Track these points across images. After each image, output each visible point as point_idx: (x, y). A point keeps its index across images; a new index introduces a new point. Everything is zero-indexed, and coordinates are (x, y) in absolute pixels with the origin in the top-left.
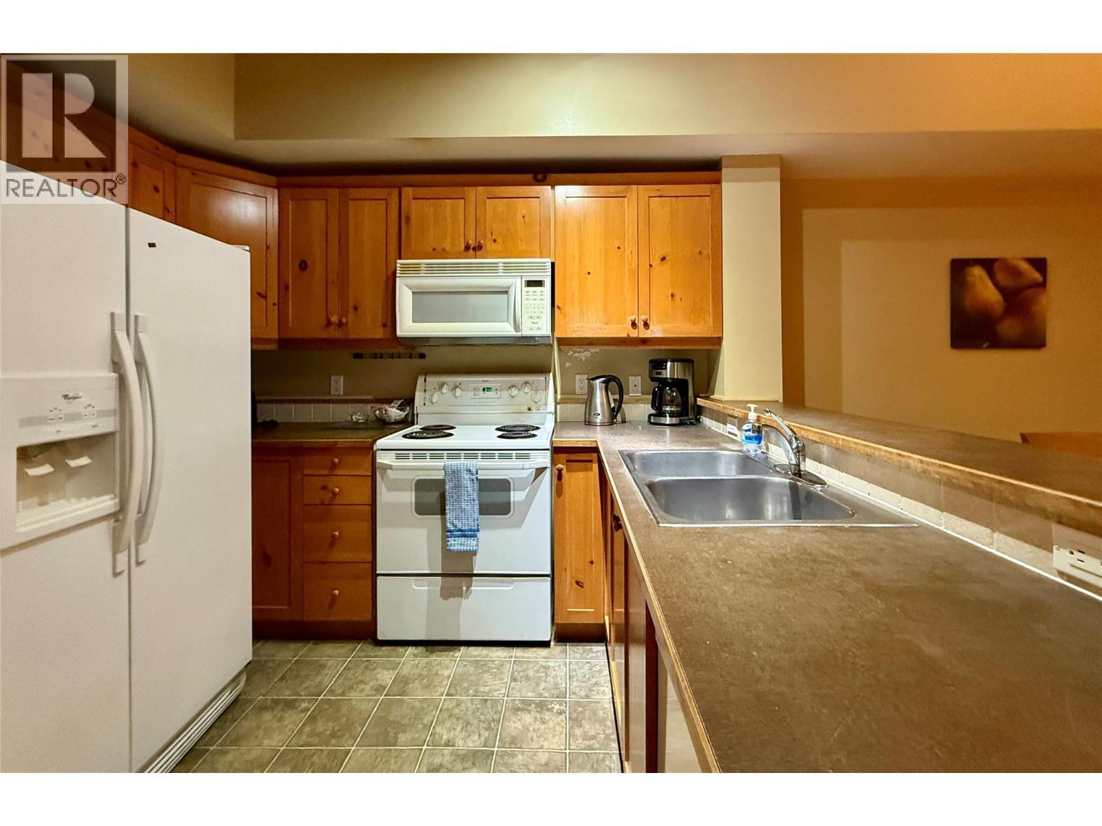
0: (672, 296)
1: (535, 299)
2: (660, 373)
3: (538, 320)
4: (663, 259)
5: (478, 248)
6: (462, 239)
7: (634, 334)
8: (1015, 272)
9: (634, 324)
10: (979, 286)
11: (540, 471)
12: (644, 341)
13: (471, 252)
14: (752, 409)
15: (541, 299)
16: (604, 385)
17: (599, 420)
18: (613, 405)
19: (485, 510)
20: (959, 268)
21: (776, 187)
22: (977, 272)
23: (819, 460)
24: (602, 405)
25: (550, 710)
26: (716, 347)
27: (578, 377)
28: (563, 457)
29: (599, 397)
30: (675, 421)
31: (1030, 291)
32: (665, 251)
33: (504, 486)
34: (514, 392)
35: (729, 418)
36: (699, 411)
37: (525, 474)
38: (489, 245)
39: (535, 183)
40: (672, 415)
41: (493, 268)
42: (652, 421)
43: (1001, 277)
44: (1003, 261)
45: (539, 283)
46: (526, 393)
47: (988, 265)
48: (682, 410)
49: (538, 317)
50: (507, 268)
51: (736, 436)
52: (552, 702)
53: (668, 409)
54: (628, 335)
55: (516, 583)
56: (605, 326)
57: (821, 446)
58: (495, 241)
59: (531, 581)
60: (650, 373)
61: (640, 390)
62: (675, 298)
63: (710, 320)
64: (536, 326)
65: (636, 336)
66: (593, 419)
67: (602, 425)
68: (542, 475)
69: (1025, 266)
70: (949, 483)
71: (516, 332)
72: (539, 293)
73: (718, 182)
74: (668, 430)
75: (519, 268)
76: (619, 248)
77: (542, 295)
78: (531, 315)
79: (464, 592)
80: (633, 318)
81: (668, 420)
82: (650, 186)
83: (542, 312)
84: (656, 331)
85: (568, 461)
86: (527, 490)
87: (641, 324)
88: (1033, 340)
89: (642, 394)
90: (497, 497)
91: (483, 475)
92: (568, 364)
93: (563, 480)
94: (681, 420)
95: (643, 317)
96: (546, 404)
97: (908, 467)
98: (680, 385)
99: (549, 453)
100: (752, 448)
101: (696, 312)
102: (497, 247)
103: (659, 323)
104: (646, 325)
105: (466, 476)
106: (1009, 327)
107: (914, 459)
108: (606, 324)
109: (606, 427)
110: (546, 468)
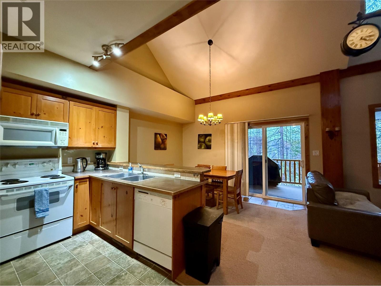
0: (104, 137)
1: (63, 135)
2: (99, 156)
3: (64, 142)
4: (102, 127)
5: (37, 115)
6: (30, 111)
7: (94, 146)
8: (163, 136)
9: (94, 144)
10: (159, 138)
11: (70, 187)
12: (96, 148)
13: (34, 116)
14: (130, 164)
15: (65, 135)
16: (81, 160)
17: (79, 171)
18: (84, 166)
19: (51, 202)
20: (156, 134)
21: (128, 114)
22: (158, 135)
23: (145, 171)
24: (81, 166)
25: (84, 245)
26: (114, 150)
27: (69, 158)
28: (78, 181)
29: (80, 164)
30: (103, 169)
31: (165, 140)
32: (102, 125)
33: (58, 193)
34: (45, 164)
35: (120, 167)
36: (108, 165)
37: (65, 188)
38: (42, 115)
39: (63, 98)
40: (102, 167)
41: (47, 124)
42: (96, 169)
43: (161, 137)
44: (162, 134)
45: (65, 130)
46: (50, 164)
47: (160, 134)
48: (104, 166)
49: (64, 141)
50: (52, 124)
51: (122, 170)
52: (83, 244)
53: (100, 166)
54: (92, 146)
55: (60, 222)
56: (85, 144)
57: (146, 169)
58: (45, 114)
59: (64, 220)
60: (95, 156)
61: (90, 161)
62: (105, 137)
63: (113, 143)
64: (63, 143)
65: (94, 147)
66: (78, 171)
67: (81, 172)
68: (71, 187)
69: (164, 135)
70: (165, 170)
71: (55, 145)
72: (64, 133)
73: (116, 110)
74: (101, 171)
75: (57, 125)
76: (90, 122)
77: (66, 134)
78: (61, 140)
79: (39, 232)
80: (94, 142)
81: (101, 169)
82: (99, 108)
83: (65, 139)
84: (100, 145)
85: (79, 182)
86: (66, 193)
87: (95, 144)
88: (165, 149)
89: (90, 162)
90: (55, 197)
91: (50, 191)
92: (65, 154)
93: (78, 188)
94: (104, 168)
95: (97, 142)
96: (58, 168)
97: (161, 169)
98: (104, 159)
99: (73, 181)
100: (131, 172)
101: (110, 141)
102: (46, 116)
103: (100, 143)
104: (97, 144)
105: (45, 192)
106: (162, 146)
107: (161, 168)
108: (85, 143)
109: (82, 173)
110: (72, 185)
